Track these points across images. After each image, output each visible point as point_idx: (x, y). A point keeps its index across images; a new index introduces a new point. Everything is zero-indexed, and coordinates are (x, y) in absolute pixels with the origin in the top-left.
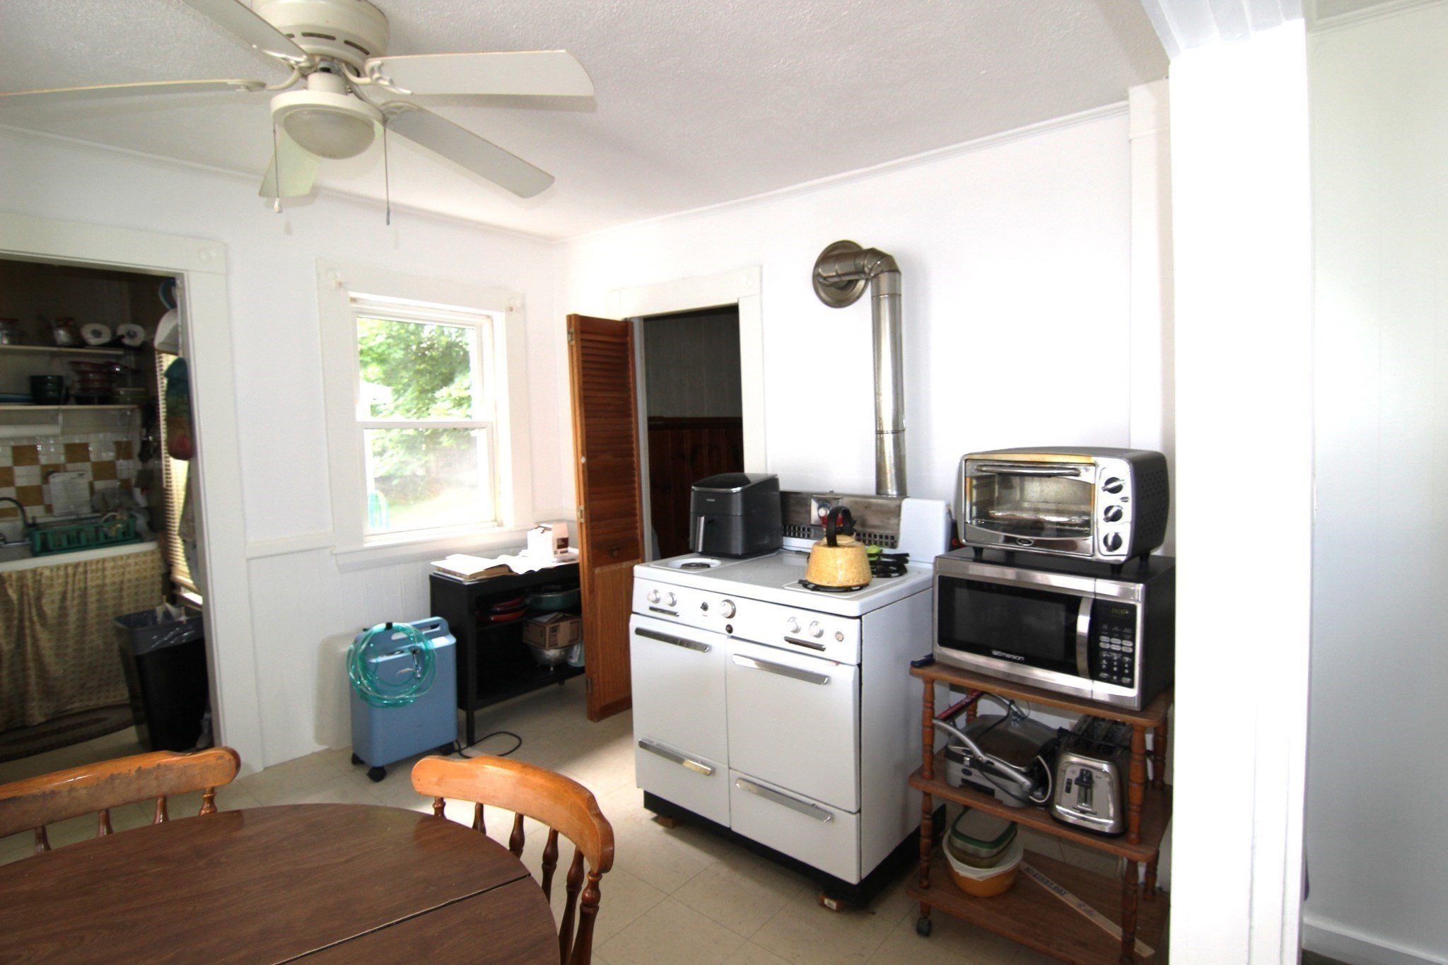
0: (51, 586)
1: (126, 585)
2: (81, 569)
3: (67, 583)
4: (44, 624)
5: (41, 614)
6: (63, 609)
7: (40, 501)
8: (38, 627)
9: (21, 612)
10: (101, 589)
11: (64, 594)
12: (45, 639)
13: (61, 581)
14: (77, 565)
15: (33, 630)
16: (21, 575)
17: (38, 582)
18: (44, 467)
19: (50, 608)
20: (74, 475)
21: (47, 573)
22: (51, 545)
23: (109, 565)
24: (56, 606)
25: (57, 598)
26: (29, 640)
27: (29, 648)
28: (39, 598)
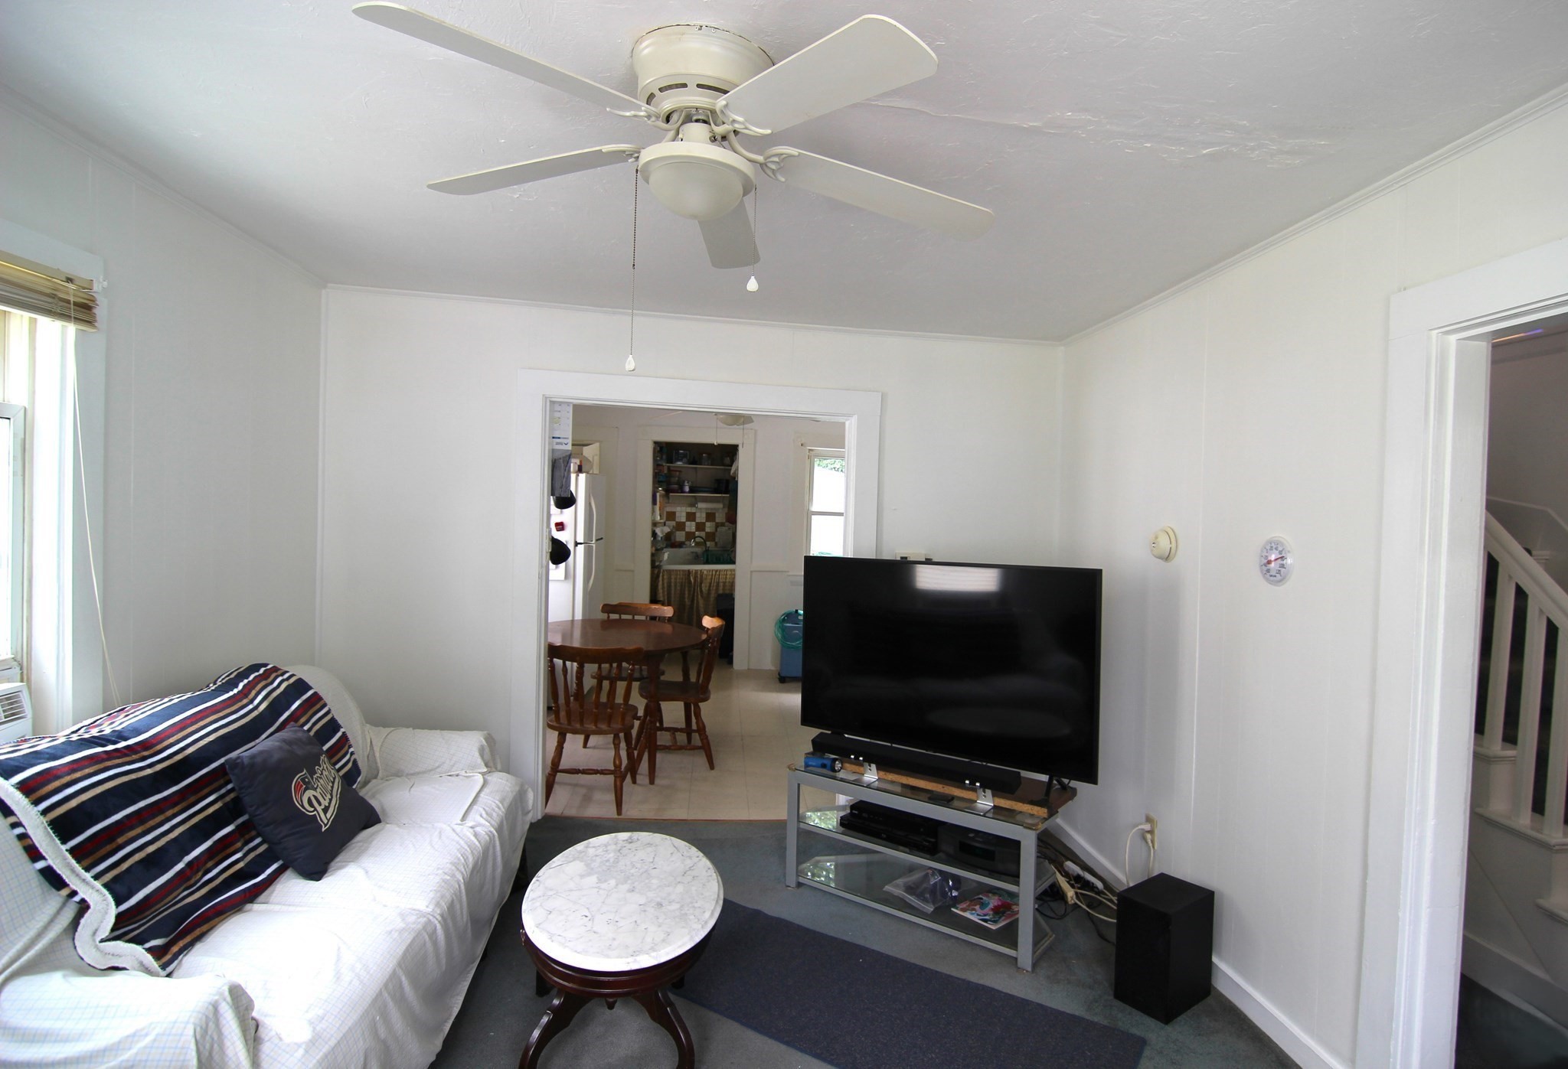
0: (706, 579)
1: (727, 584)
2: (718, 573)
3: (712, 578)
4: (702, 596)
5: (701, 591)
6: (709, 590)
7: (714, 540)
8: (699, 596)
9: (694, 589)
10: (724, 583)
11: (710, 584)
12: (701, 602)
13: (710, 577)
14: (716, 571)
15: (697, 596)
16: (696, 571)
17: (701, 576)
18: (717, 523)
19: (705, 589)
20: (727, 528)
21: (705, 572)
22: (710, 560)
23: (729, 573)
24: (707, 588)
25: (708, 585)
26: (695, 602)
27: (695, 605)
28: (701, 584)
